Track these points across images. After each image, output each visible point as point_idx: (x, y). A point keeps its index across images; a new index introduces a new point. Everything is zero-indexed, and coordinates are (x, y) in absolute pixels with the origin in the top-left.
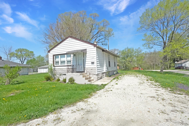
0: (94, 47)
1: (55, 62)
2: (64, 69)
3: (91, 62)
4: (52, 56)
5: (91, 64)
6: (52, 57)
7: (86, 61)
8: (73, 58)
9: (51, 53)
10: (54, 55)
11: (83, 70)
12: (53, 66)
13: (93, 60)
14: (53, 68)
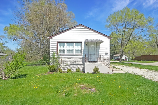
0: (108, 39)
1: (59, 50)
2: (72, 59)
3: (104, 53)
4: (56, 43)
5: (104, 55)
6: (56, 45)
7: (99, 52)
8: (84, 48)
9: (53, 39)
10: (58, 42)
11: (96, 60)
12: (56, 54)
13: (106, 51)
14: (56, 56)
